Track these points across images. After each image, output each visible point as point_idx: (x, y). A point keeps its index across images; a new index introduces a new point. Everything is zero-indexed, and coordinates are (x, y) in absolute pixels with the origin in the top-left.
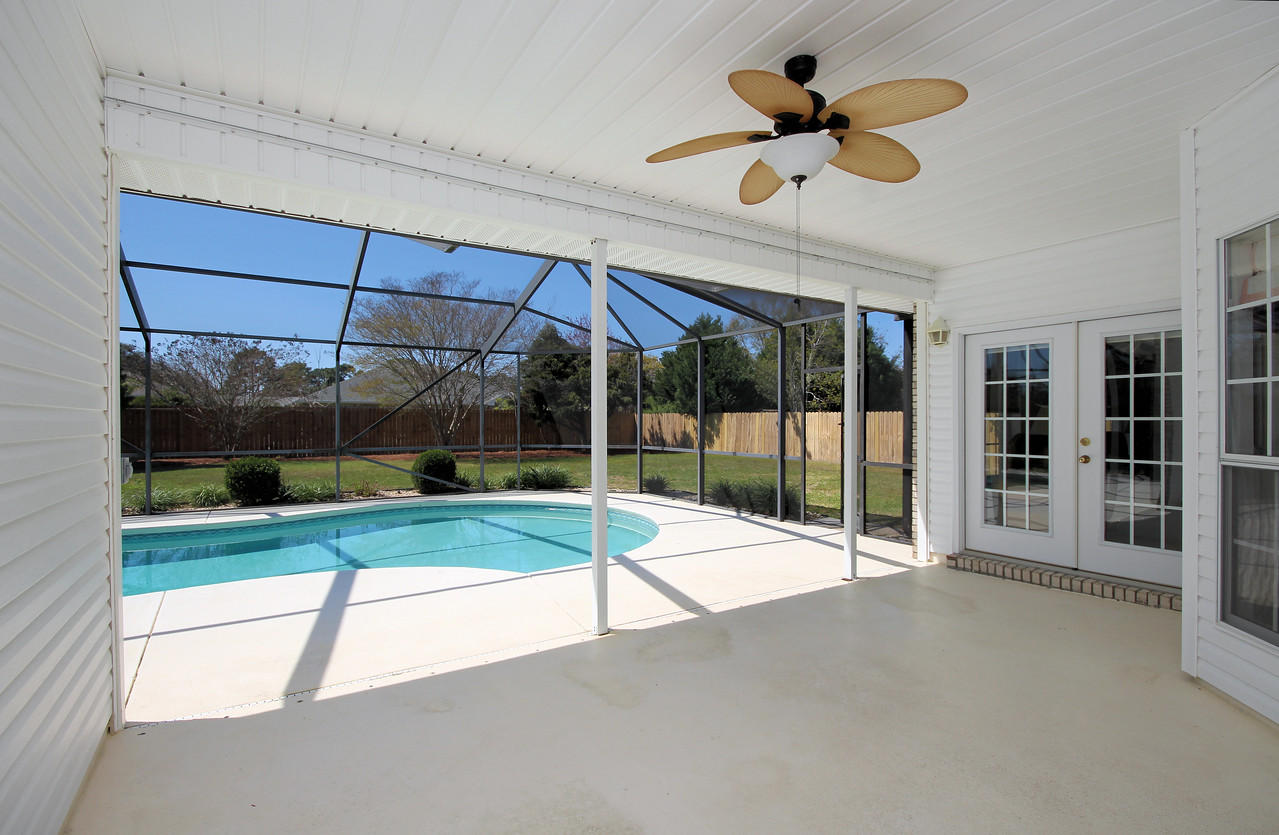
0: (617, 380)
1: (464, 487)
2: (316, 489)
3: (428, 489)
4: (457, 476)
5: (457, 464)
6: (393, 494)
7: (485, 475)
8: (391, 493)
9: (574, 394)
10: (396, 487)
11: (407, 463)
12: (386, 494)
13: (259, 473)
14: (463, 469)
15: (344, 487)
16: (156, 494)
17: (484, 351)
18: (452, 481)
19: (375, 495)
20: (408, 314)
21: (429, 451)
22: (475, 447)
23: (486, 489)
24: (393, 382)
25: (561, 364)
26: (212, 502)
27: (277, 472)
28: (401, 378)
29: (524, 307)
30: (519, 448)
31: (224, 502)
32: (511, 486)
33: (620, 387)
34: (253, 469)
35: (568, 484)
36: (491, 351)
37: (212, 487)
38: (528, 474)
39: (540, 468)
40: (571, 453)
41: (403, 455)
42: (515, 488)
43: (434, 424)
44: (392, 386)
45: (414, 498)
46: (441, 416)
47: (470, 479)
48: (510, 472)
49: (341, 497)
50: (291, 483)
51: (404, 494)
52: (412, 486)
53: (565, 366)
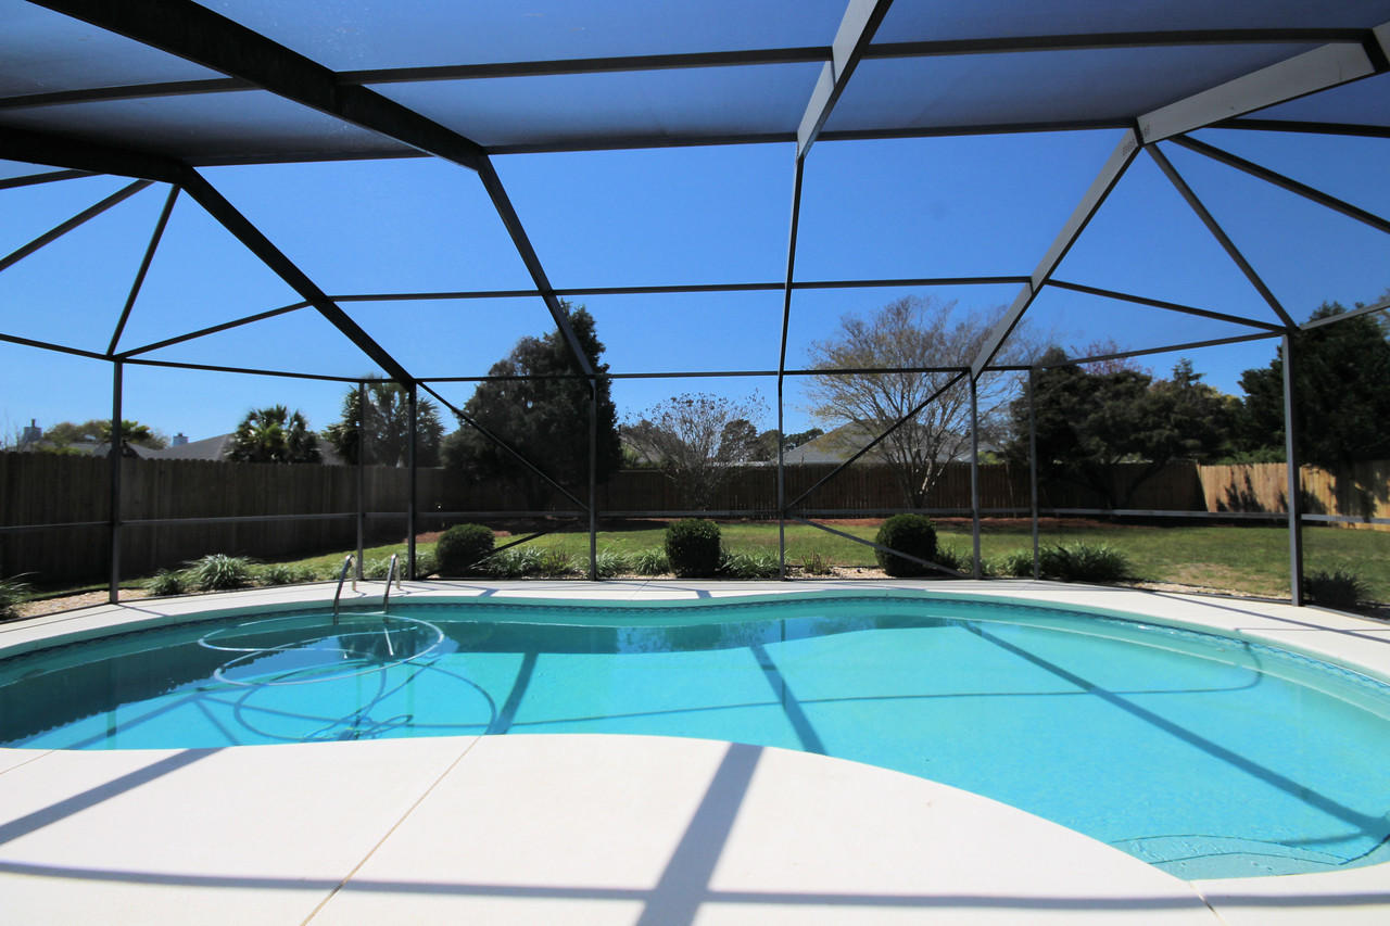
0: (1173, 417)
1: (947, 569)
2: (758, 561)
3: (897, 569)
4: (939, 552)
5: (938, 534)
6: (851, 573)
7: (982, 552)
8: (849, 571)
9: (1097, 439)
10: (855, 562)
11: (868, 530)
12: (843, 572)
13: (697, 537)
14: (948, 541)
15: (788, 560)
16: (601, 558)
17: (976, 366)
18: (931, 560)
19: (828, 573)
20: (871, 353)
21: (897, 516)
22: (965, 511)
23: (983, 574)
24: (855, 433)
25: (1075, 399)
26: (653, 569)
27: (716, 539)
28: (862, 429)
29: (1047, 281)
30: (1035, 514)
31: (664, 570)
32: (1022, 571)
33: (1178, 425)
34: (690, 533)
35: (1125, 575)
36: (985, 368)
37: (653, 552)
38: (1050, 554)
39: (1073, 546)
40: (1094, 523)
41: (868, 520)
42: (1031, 577)
43: (904, 482)
44: (855, 438)
45: (878, 582)
46: (912, 474)
47: (959, 557)
48: (1022, 549)
49: (787, 573)
50: (733, 552)
51: (866, 573)
52: (877, 563)
53: (1082, 401)
